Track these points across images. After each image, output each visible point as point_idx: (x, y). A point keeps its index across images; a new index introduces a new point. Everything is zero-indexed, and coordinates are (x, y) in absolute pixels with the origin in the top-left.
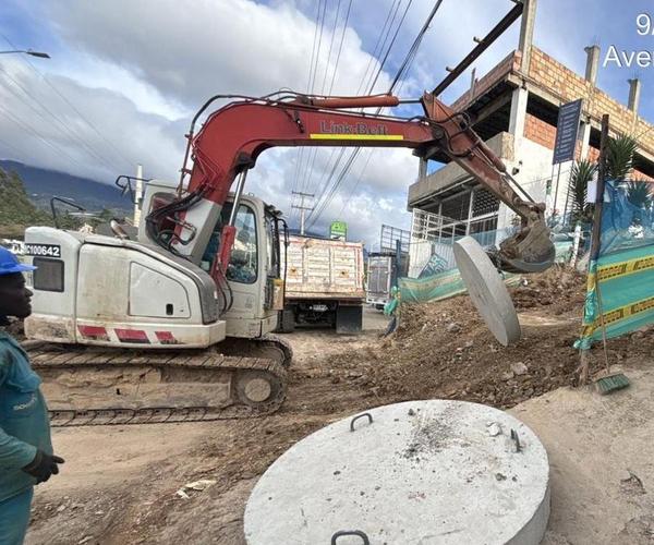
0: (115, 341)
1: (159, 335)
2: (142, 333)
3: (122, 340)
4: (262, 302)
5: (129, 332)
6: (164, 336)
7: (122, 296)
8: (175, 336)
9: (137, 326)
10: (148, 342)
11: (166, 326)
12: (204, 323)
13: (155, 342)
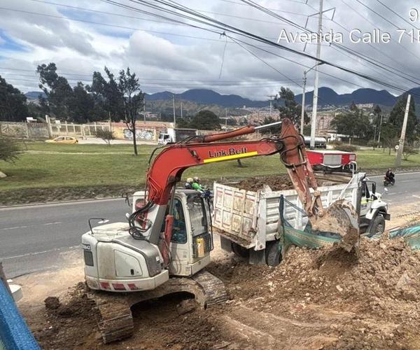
0: (113, 289)
1: (130, 285)
2: (122, 285)
3: (115, 289)
4: (191, 253)
5: (117, 285)
6: (131, 286)
7: (113, 267)
8: (137, 285)
9: (120, 281)
10: (125, 289)
11: (132, 281)
12: (151, 277)
13: (128, 289)
